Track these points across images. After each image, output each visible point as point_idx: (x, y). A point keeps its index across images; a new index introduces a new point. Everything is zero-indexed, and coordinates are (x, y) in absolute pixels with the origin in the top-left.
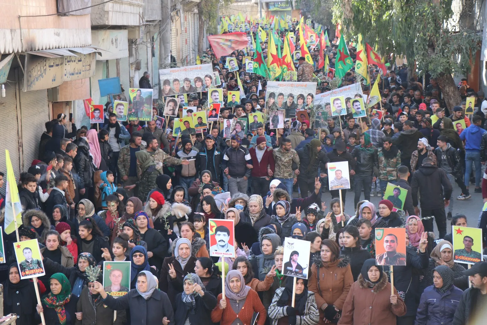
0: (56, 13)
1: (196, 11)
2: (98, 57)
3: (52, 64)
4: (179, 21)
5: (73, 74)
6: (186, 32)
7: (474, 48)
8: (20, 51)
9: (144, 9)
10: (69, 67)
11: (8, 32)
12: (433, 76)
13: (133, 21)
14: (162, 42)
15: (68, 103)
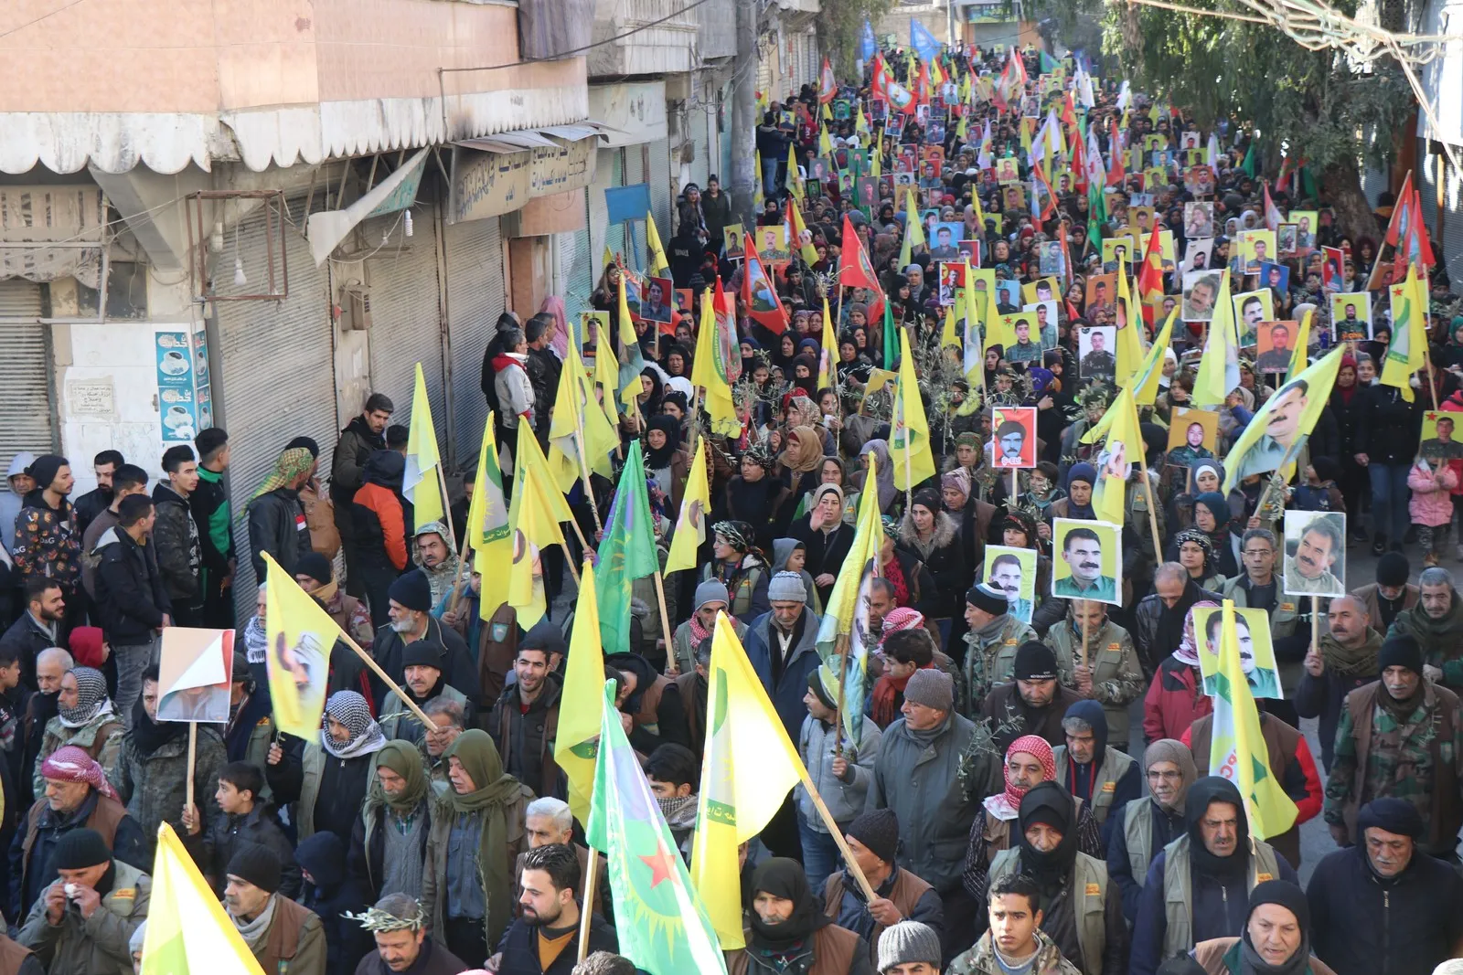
0: (516, 60)
1: (812, 30)
2: (602, 143)
3: (506, 164)
4: (775, 54)
5: (549, 182)
6: (791, 75)
7: (1403, 110)
8: (441, 141)
9: (700, 36)
10: (541, 169)
11: (417, 103)
12: (1315, 171)
13: (676, 62)
14: (738, 102)
15: (541, 240)
